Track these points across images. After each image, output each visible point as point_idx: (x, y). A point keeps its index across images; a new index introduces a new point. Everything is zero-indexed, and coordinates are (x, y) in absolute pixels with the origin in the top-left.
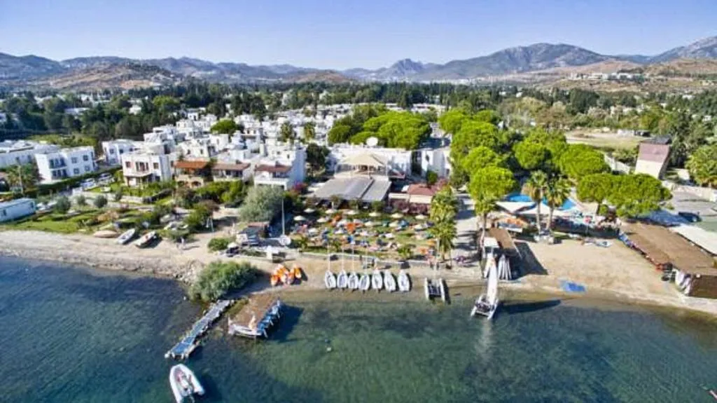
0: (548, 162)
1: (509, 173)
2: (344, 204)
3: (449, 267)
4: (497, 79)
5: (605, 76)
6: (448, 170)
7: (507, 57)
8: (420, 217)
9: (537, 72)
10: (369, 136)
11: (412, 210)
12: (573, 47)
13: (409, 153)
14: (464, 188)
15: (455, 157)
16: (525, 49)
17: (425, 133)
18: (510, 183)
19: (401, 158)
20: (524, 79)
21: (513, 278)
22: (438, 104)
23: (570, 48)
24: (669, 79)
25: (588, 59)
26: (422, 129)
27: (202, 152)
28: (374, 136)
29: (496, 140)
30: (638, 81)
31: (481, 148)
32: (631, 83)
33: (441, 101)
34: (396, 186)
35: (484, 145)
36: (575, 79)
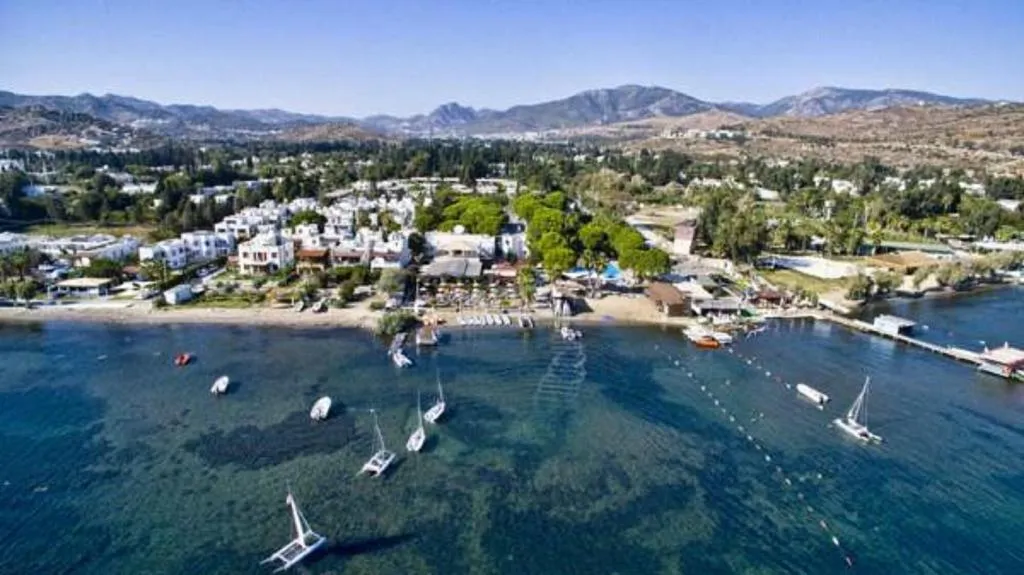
0: (605, 243)
1: (571, 251)
2: (451, 279)
3: (533, 311)
4: (575, 132)
5: (703, 134)
6: (525, 253)
7: (588, 103)
8: (509, 285)
9: (626, 124)
10: (455, 224)
11: (503, 282)
12: (669, 91)
13: (493, 239)
14: (539, 265)
15: (531, 240)
16: (610, 92)
17: (503, 221)
18: (571, 259)
19: (487, 243)
20: (611, 132)
21: (573, 315)
22: (504, 177)
23: (667, 92)
24: (773, 139)
25: (686, 107)
26: (501, 217)
27: (314, 242)
28: (459, 224)
29: (563, 226)
30: (740, 140)
31: (551, 233)
32: (732, 142)
33: (507, 173)
34: (486, 264)
35: (554, 231)
36: (669, 137)
